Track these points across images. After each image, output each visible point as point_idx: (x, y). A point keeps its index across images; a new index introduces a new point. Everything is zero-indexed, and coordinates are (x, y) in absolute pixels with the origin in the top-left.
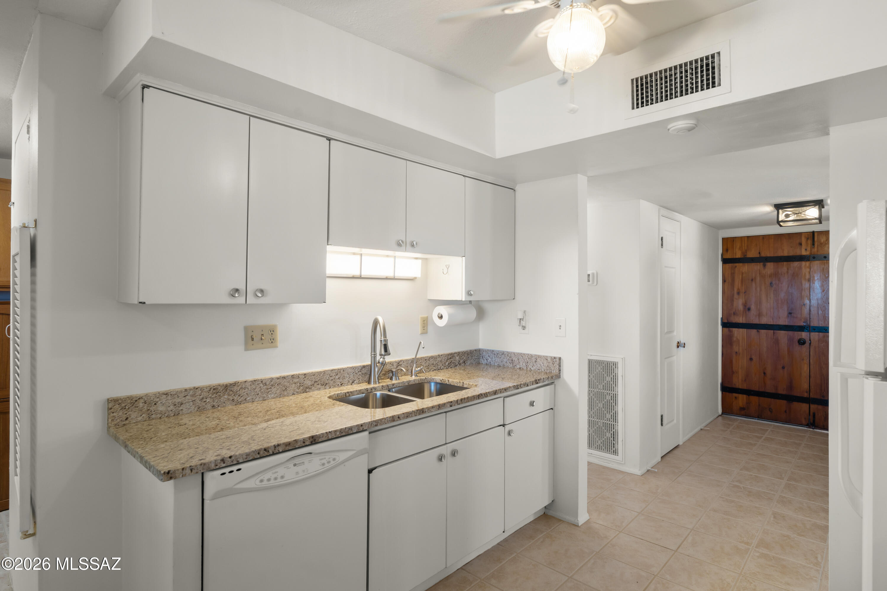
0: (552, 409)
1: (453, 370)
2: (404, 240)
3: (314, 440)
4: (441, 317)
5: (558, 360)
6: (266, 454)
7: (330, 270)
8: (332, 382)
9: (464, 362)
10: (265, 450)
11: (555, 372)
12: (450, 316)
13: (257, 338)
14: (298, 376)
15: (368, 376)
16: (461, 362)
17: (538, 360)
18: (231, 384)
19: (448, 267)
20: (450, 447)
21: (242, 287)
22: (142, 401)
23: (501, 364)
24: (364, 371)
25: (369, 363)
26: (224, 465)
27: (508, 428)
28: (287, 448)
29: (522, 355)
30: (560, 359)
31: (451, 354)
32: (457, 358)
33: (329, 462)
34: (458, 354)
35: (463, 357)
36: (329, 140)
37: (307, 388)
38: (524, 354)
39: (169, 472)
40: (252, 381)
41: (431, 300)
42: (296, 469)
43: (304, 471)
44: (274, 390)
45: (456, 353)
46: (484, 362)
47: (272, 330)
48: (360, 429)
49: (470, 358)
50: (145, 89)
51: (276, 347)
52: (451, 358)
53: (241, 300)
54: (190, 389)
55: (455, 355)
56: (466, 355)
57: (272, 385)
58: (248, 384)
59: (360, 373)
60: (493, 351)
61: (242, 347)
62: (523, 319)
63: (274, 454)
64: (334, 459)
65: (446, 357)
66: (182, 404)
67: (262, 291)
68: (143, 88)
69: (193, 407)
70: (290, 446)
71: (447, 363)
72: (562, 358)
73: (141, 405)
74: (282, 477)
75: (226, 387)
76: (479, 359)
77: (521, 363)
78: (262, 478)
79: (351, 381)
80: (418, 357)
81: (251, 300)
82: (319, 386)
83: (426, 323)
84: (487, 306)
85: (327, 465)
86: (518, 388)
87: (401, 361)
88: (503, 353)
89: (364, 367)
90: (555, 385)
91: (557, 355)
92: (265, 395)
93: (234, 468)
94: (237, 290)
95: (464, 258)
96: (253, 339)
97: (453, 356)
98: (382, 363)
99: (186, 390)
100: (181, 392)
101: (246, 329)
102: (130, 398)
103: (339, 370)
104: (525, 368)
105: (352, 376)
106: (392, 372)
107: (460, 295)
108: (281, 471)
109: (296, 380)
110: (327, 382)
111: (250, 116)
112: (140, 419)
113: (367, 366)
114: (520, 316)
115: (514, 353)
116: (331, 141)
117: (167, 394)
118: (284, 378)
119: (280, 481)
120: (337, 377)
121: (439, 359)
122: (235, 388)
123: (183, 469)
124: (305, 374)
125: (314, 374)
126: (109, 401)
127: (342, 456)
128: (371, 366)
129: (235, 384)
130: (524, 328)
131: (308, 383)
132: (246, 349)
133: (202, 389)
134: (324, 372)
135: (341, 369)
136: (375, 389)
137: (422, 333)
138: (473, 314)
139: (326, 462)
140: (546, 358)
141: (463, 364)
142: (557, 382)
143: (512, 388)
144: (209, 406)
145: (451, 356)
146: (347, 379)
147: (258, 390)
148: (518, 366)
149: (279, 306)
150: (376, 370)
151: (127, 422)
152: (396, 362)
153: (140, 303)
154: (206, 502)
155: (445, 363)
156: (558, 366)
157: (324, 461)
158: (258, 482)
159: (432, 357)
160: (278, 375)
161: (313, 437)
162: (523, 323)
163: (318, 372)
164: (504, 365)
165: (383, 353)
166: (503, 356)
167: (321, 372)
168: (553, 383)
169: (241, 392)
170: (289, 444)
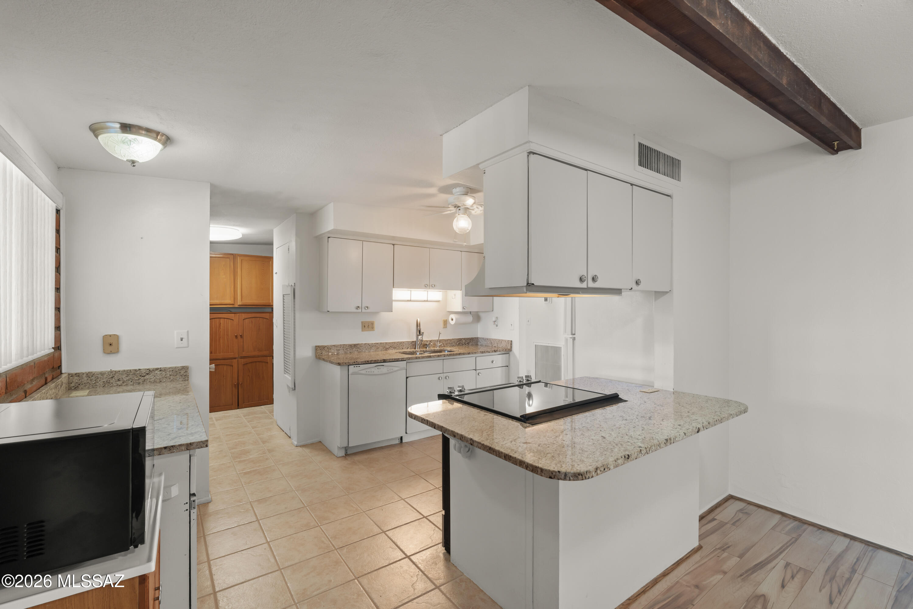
0: (507, 366)
1: (461, 347)
2: (428, 284)
3: (385, 361)
4: (452, 320)
5: (510, 342)
6: (368, 363)
7: (394, 298)
8: (398, 347)
9: (468, 343)
10: (368, 361)
11: (509, 347)
12: (456, 319)
13: (366, 326)
14: (383, 343)
15: (415, 346)
16: (466, 343)
17: (502, 342)
18: (357, 344)
19: (455, 295)
20: (445, 375)
21: (360, 306)
22: (326, 347)
23: (487, 345)
24: (413, 343)
25: (415, 340)
26: (354, 364)
27: (478, 371)
28: (375, 362)
29: (495, 340)
30: (511, 341)
31: (460, 339)
32: (464, 341)
33: (390, 370)
34: (464, 339)
35: (467, 341)
36: (394, 245)
37: (387, 349)
38: (496, 339)
39: (339, 363)
40: (364, 344)
41: (448, 311)
42: (378, 370)
43: (381, 371)
44: (373, 348)
45: (463, 338)
46: (479, 344)
47: (372, 324)
48: (403, 360)
49: (472, 341)
50: (329, 238)
51: (374, 330)
52: (460, 341)
53: (360, 310)
54: (342, 345)
55: (463, 339)
56: (469, 340)
57: (373, 346)
58: (363, 345)
59: (411, 344)
60: (483, 338)
61: (361, 330)
62: (496, 321)
63: (370, 363)
64: (392, 369)
65: (457, 340)
66: (339, 350)
67: (367, 307)
68: (328, 238)
69: (343, 352)
70: (376, 362)
71: (458, 343)
72: (513, 341)
73: (326, 349)
74: (373, 372)
75: (355, 345)
76: (477, 342)
77: (495, 344)
78: (366, 371)
79: (407, 348)
80: (440, 339)
81: (363, 310)
82: (392, 348)
83: (446, 323)
84: (481, 315)
85: (389, 371)
86: (483, 353)
87: (432, 340)
88: (488, 339)
89: (413, 342)
90: (509, 355)
91: (510, 340)
92: (369, 350)
93: (358, 366)
94: (359, 307)
95: (461, 291)
96: (365, 327)
97: (461, 340)
98: (421, 340)
99: (341, 345)
100: (339, 345)
101: (362, 322)
102: (323, 346)
103: (401, 342)
104: (497, 347)
105: (407, 345)
106: (427, 345)
107: (460, 309)
108: (373, 370)
109: (382, 345)
110: (396, 347)
111: (363, 241)
112: (326, 354)
113: (414, 341)
114: (494, 319)
115: (492, 339)
116: (395, 245)
117: (334, 346)
118: (377, 343)
119: (372, 373)
120: (400, 345)
121: (452, 341)
122: (358, 346)
123: (343, 363)
124: (386, 343)
125: (390, 343)
126: (316, 346)
127: (396, 369)
128: (416, 341)
129: (358, 344)
130: (497, 326)
131: (388, 347)
132: (362, 331)
133: (346, 345)
134: (395, 342)
135: (402, 342)
136: (417, 351)
137: (444, 328)
138: (470, 319)
139: (389, 370)
140: (505, 341)
141: (467, 345)
142: (511, 353)
143: (479, 352)
144: (349, 352)
145: (460, 340)
146: (405, 346)
147: (367, 347)
148: (494, 346)
149: (376, 313)
150: (418, 342)
151: (322, 354)
152: (429, 341)
153: (328, 311)
154: (349, 375)
155: (456, 343)
156: (510, 345)
157: (389, 369)
158: (365, 372)
159: (449, 340)
160: (375, 342)
161: (384, 360)
162: (496, 323)
163: (392, 342)
164: (488, 345)
165: (419, 334)
166: (488, 340)
167: (393, 343)
168: (509, 353)
169: (360, 348)
170: (375, 361)
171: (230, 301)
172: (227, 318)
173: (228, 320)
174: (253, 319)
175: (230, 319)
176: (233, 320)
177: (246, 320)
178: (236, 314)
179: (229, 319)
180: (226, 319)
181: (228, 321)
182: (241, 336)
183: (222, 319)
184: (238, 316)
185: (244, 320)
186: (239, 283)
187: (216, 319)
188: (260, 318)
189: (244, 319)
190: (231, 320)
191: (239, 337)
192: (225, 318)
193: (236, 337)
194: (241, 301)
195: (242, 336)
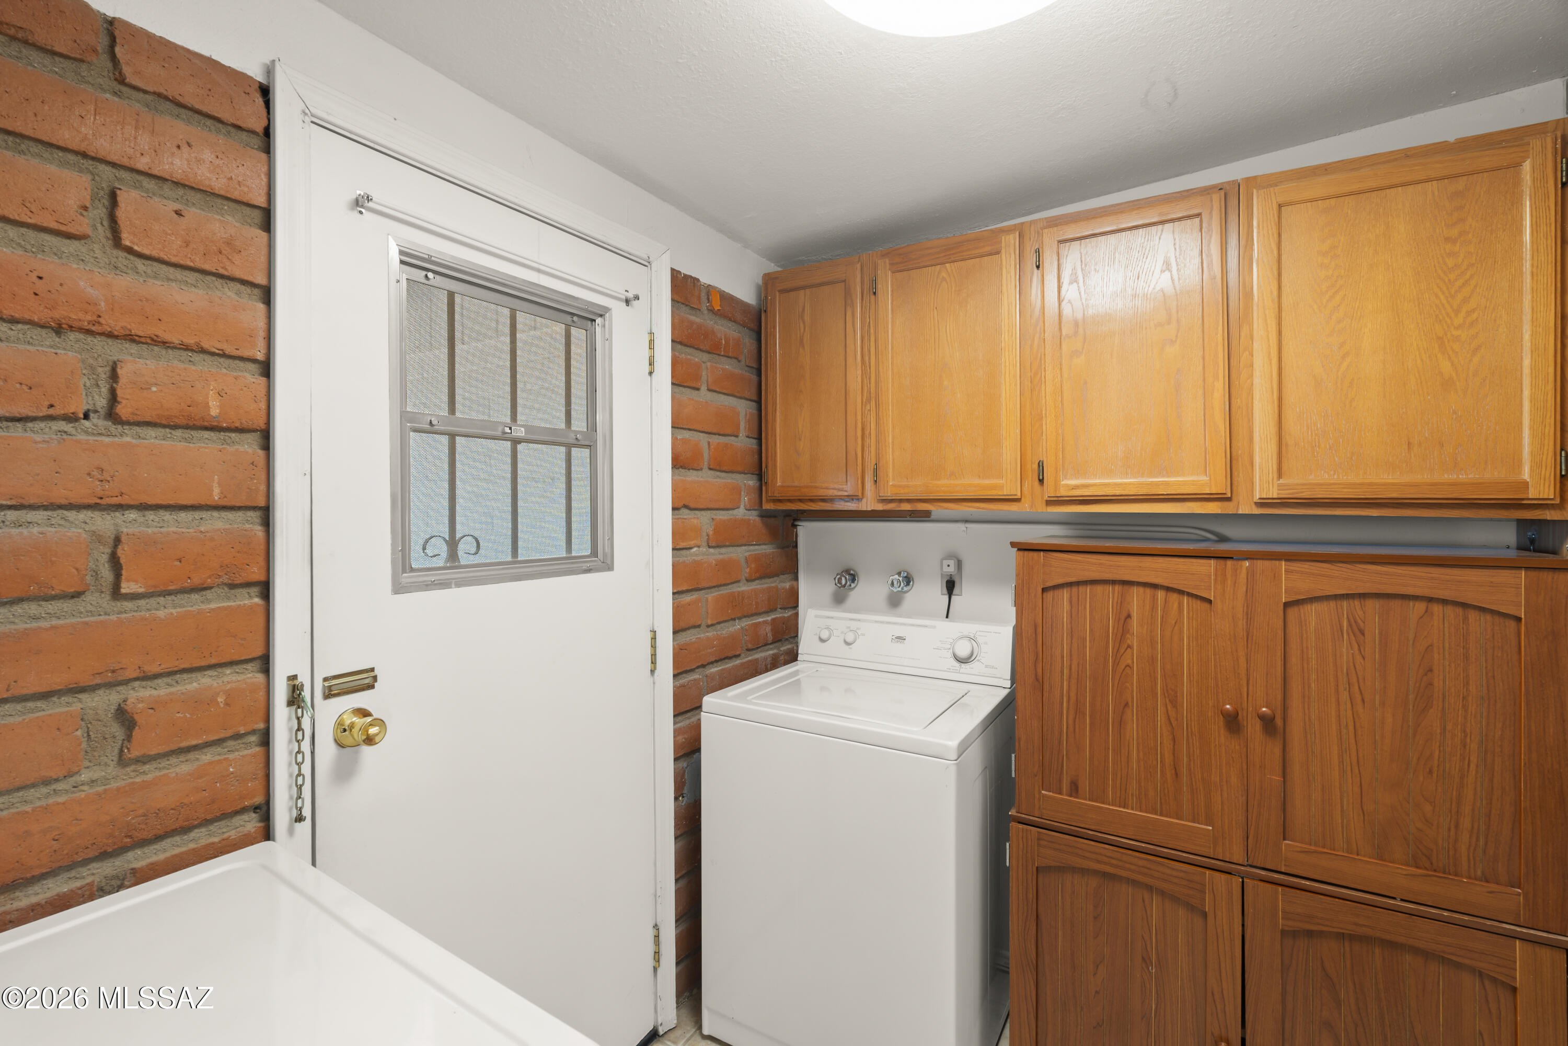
171: (1204, 478)
172: (1168, 589)
173: (1174, 597)
174: (1372, 605)
175: (1190, 595)
176: (1210, 601)
177: (1312, 612)
178: (1229, 563)
179: (1181, 592)
180: (1160, 594)
181: (1176, 605)
182: (1268, 723)
183: (1135, 589)
184: (1243, 574)
185: (1292, 612)
186: (1259, 361)
187: (1099, 588)
188: (1436, 608)
189: (1287, 605)
190: (1198, 604)
191: (1254, 728)
192: (1155, 586)
193: (1233, 722)
194: (1280, 476)
195: (1279, 722)
